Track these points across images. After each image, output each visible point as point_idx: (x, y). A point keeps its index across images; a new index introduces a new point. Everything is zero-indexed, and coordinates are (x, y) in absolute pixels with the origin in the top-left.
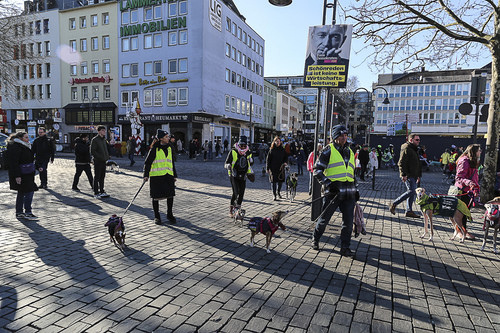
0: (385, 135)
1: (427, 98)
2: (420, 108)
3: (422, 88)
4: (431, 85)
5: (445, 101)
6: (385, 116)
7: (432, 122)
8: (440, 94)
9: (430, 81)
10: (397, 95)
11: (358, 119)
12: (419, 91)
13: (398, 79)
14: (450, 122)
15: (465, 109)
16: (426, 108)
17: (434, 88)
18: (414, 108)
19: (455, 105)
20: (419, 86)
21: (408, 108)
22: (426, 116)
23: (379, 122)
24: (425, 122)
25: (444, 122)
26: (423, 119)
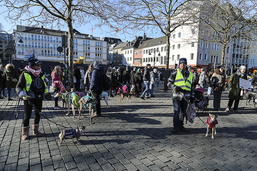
0: (23, 61)
1: (46, 42)
2: (42, 47)
3: (42, 36)
4: (47, 36)
5: (54, 45)
6: (23, 50)
7: (49, 55)
8: (51, 41)
9: (46, 34)
10: (29, 39)
11: (6, 50)
12: (41, 38)
13: (29, 30)
14: (57, 55)
15: (60, 49)
16: (46, 47)
17: (48, 38)
18: (39, 47)
19: (56, 47)
20: (41, 35)
21: (36, 47)
22: (46, 51)
23: (19, 53)
24: (46, 54)
25: (55, 55)
26: (44, 53)
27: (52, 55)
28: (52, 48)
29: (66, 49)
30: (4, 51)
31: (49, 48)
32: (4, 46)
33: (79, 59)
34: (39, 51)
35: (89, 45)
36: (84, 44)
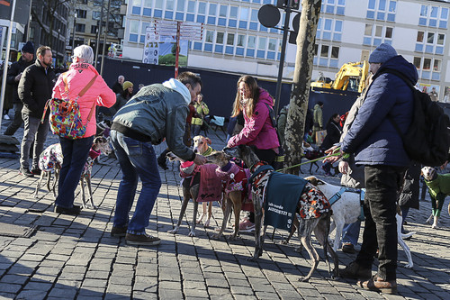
2: (212, 20)
6: (145, 27)
16: (222, 22)
18: (201, 19)
21: (190, 17)
23: (134, 38)
24: (219, 49)
25: (250, 53)
26: (214, 43)
27: (240, 52)
28: (243, 24)
29: (293, 15)
30: (88, 30)
31: (233, 23)
32: (89, 14)
33: (340, 75)
34: (195, 33)
35: (392, 17)
36: (370, 14)
